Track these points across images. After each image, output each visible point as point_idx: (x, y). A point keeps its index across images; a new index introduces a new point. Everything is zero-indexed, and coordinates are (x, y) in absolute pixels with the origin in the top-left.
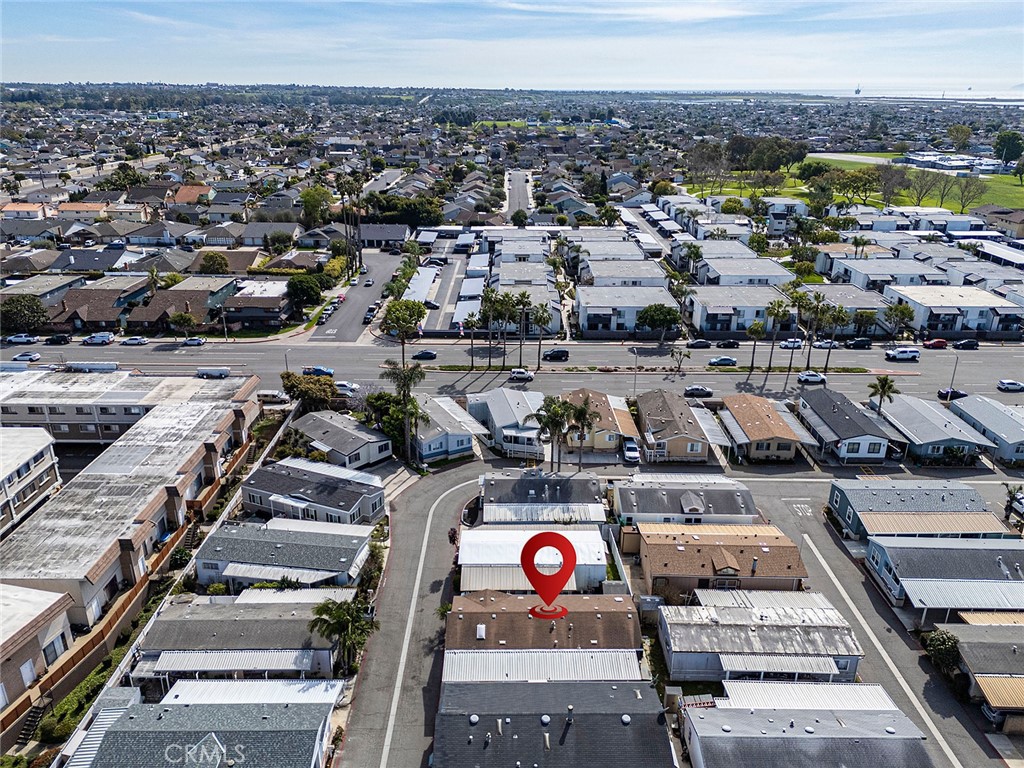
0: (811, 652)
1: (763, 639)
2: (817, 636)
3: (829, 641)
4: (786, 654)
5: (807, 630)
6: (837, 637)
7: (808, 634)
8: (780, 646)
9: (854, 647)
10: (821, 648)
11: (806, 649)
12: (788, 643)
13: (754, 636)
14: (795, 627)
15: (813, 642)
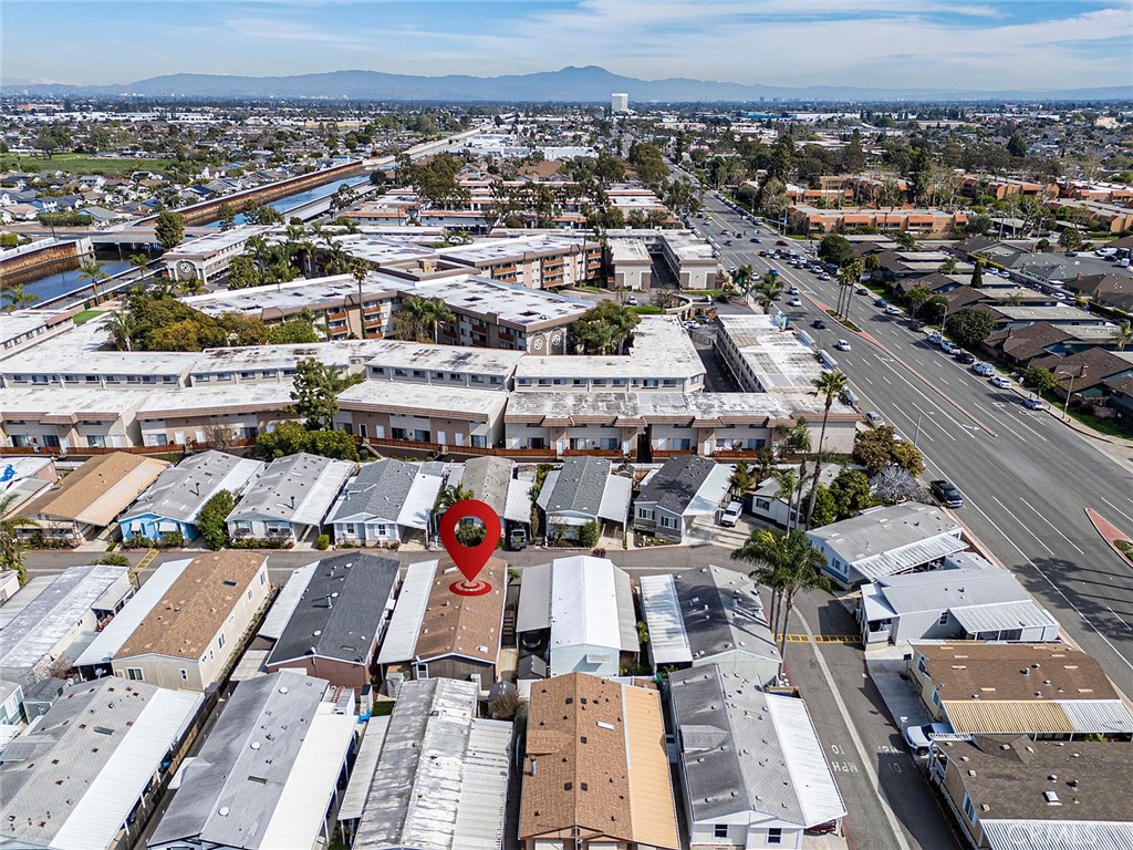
0: (372, 794)
1: (401, 752)
2: (394, 804)
3: (383, 816)
4: (376, 770)
5: (405, 796)
6: (387, 825)
7: (400, 795)
8: (387, 766)
9: (368, 841)
10: (375, 805)
11: (378, 790)
12: (390, 775)
13: (406, 745)
14: (412, 784)
15: (386, 798)
